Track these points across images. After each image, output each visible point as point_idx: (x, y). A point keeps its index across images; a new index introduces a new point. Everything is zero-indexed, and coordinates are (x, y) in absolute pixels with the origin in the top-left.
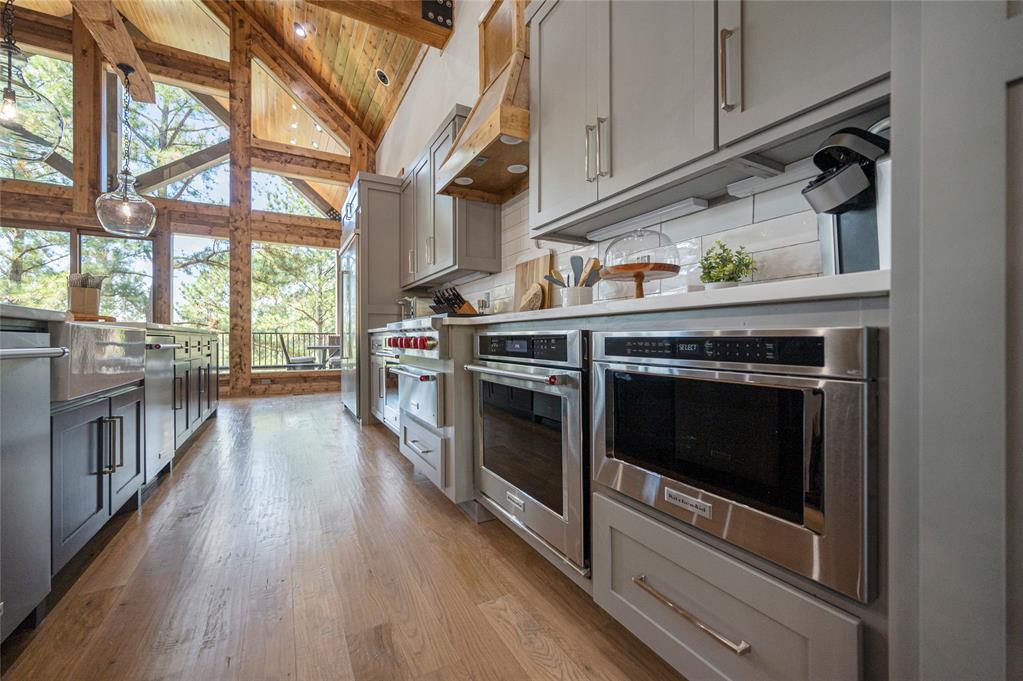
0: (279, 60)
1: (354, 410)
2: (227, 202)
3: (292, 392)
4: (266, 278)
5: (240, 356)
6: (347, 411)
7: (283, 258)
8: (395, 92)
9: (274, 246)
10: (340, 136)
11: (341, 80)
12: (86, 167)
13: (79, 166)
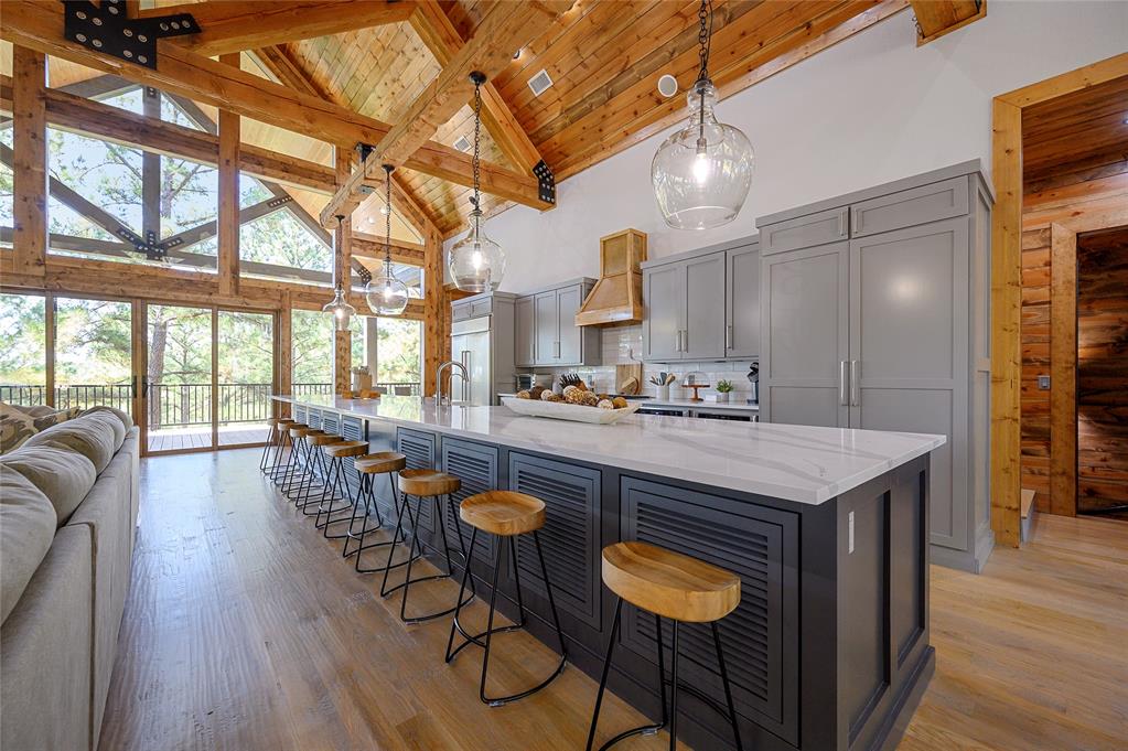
10: (417, 228)
12: (228, 256)
13: (223, 256)
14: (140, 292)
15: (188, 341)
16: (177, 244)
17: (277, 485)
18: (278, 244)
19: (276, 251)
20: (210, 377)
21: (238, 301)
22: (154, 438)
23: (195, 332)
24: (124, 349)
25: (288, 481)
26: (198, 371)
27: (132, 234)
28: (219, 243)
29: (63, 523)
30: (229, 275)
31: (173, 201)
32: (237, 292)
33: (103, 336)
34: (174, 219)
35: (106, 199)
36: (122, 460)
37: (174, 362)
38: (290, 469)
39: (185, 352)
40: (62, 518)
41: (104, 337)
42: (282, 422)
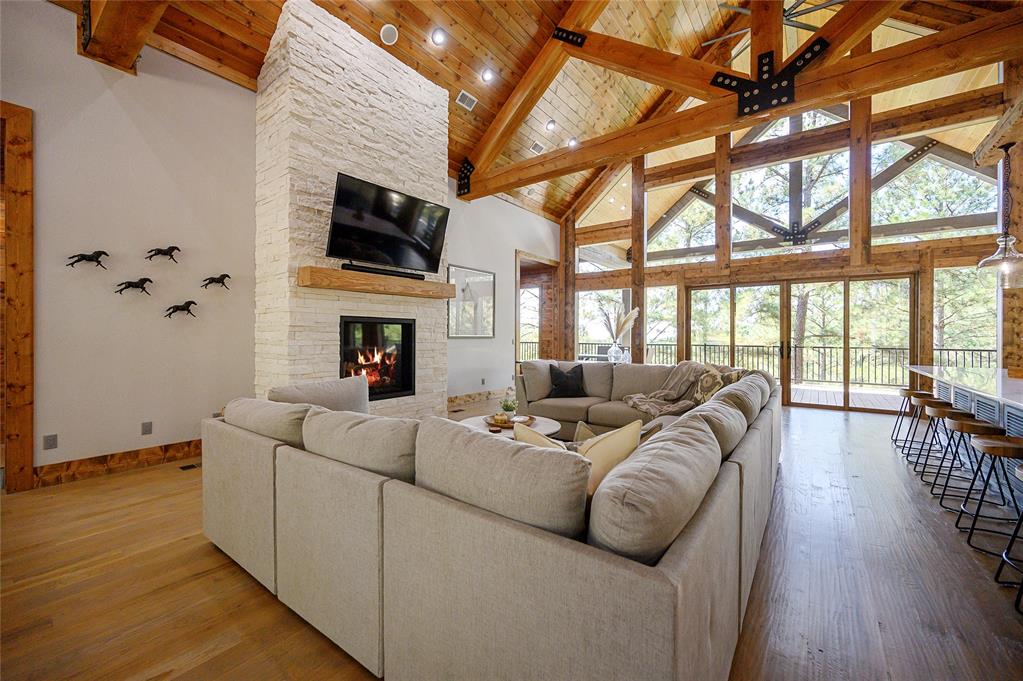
12: (860, 229)
13: (854, 229)
14: (785, 276)
15: (826, 306)
16: (816, 227)
17: (910, 462)
18: (919, 195)
19: (917, 203)
20: (842, 341)
21: (870, 269)
22: (797, 390)
23: (832, 298)
24: (776, 317)
25: (922, 460)
26: (834, 334)
27: (782, 229)
28: (851, 218)
29: (725, 458)
30: (860, 246)
31: (813, 191)
32: (869, 262)
33: (763, 308)
34: (813, 205)
35: (766, 206)
36: (766, 415)
37: (814, 324)
38: (926, 447)
39: (824, 315)
40: (725, 455)
41: (765, 309)
42: (917, 396)
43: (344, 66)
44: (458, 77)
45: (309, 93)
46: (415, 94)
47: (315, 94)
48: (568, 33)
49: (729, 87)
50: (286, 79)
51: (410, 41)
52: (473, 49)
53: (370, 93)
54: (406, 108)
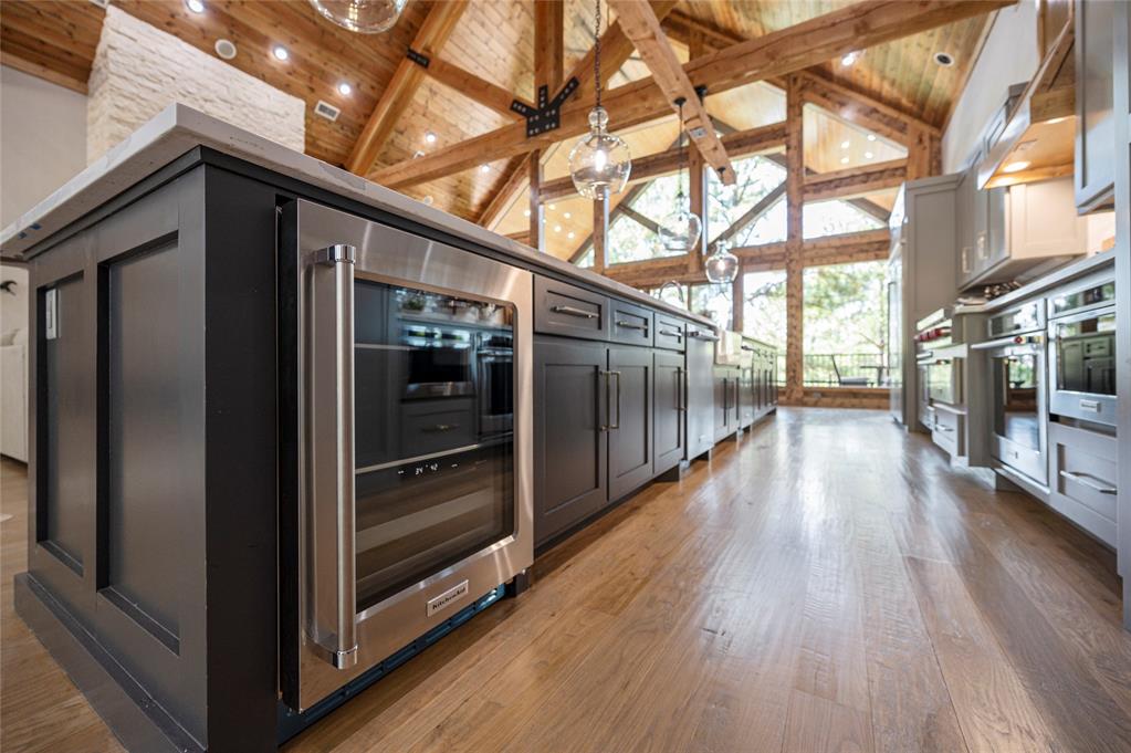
0: (829, 95)
1: (900, 420)
2: (785, 239)
3: (841, 406)
4: (819, 302)
5: (794, 371)
6: (896, 422)
7: (836, 278)
8: (961, 66)
9: (828, 269)
10: (895, 139)
11: (893, 83)
43: (174, 75)
44: (312, 90)
45: (132, 100)
46: (263, 103)
47: (138, 100)
48: (418, 55)
49: (520, 112)
50: (106, 86)
51: (250, 56)
52: (322, 65)
53: (206, 100)
54: (251, 116)
